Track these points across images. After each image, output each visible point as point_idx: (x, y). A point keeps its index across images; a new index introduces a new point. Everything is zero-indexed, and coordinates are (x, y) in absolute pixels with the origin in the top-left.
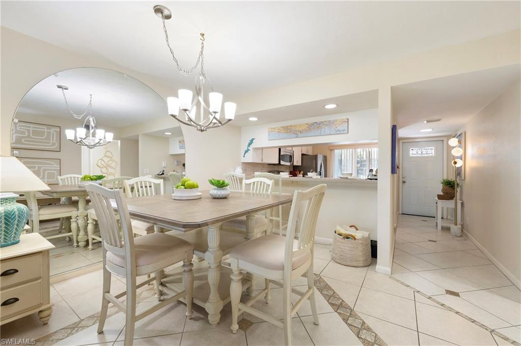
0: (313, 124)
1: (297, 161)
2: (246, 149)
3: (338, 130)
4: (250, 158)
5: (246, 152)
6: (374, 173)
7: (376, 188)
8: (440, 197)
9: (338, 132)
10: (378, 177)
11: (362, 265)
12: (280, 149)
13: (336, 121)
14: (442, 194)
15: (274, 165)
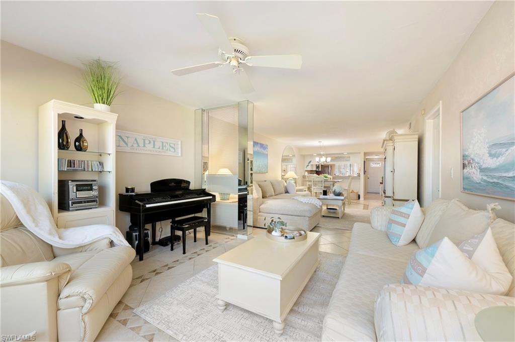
4: (309, 168)
5: (307, 166)
9: (347, 160)
11: (356, 199)
12: (316, 165)
15: (314, 171)
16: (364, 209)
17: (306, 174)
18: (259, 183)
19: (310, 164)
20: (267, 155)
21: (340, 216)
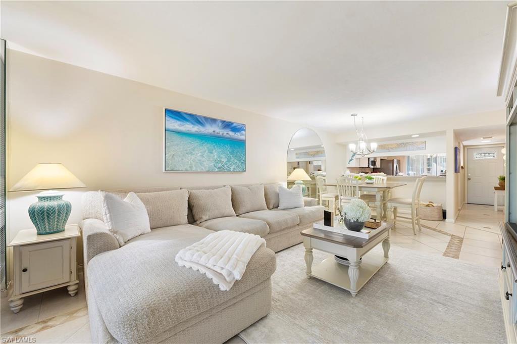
0: (401, 144)
1: (378, 165)
2: (350, 159)
3: (419, 148)
4: (354, 164)
5: (350, 160)
6: (444, 172)
7: (445, 181)
8: (496, 188)
9: (419, 149)
10: (447, 175)
11: (437, 219)
12: (369, 159)
13: (418, 142)
14: (499, 186)
15: (365, 168)
16: (445, 254)
17: (348, 172)
18: (191, 191)
19: (354, 158)
20: (245, 141)
21: (353, 289)
